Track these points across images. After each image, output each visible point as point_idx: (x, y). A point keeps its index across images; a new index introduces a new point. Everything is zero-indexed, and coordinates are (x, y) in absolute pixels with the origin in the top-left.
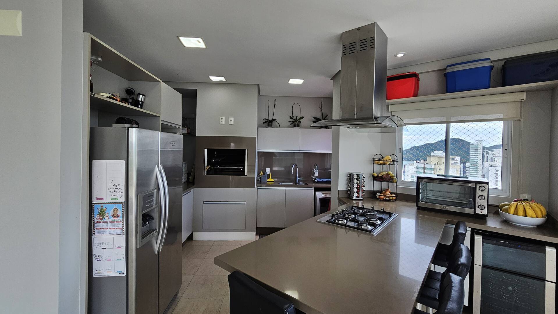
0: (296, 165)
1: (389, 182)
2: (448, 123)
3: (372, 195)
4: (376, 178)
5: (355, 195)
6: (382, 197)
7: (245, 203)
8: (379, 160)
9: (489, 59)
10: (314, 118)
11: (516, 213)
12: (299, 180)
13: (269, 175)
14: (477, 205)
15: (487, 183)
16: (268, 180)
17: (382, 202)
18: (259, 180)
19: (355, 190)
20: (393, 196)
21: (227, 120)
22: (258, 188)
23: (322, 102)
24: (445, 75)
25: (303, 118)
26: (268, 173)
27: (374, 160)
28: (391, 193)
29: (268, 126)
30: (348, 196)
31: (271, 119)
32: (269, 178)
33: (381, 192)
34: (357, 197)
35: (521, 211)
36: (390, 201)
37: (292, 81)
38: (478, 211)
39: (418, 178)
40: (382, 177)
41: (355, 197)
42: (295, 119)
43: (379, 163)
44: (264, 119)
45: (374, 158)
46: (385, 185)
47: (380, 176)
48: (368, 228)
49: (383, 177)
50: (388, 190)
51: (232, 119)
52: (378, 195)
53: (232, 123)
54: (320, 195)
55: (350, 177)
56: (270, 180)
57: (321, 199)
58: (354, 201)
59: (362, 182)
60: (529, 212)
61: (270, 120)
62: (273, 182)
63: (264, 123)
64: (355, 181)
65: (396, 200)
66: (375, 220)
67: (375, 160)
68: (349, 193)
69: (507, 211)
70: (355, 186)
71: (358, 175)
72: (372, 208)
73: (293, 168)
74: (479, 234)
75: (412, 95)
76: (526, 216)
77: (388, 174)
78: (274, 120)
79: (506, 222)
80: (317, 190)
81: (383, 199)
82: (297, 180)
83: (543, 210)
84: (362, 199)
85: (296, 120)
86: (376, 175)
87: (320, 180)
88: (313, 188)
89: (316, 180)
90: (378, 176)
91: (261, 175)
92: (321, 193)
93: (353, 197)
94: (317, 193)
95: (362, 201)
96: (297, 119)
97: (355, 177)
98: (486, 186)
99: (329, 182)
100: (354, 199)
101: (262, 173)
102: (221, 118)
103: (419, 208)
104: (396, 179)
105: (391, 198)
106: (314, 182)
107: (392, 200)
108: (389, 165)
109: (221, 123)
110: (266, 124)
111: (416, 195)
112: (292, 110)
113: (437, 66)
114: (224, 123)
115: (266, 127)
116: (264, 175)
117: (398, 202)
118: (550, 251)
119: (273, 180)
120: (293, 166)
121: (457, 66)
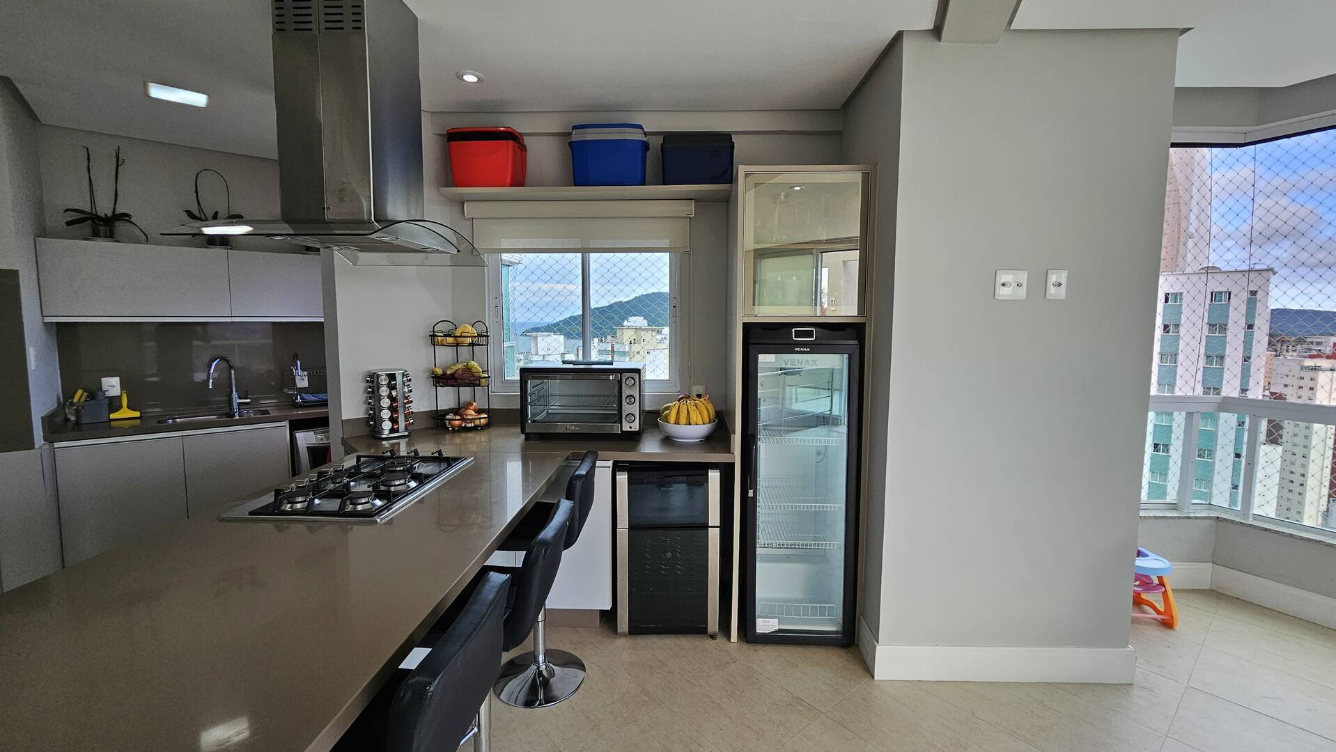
0: (226, 361)
1: (474, 385)
2: (585, 251)
3: (437, 422)
4: (441, 380)
5: (387, 425)
6: (457, 422)
8: (445, 336)
9: (640, 127)
11: (677, 422)
12: (239, 404)
14: (624, 416)
15: (638, 371)
16: (113, 416)
17: (457, 434)
18: (73, 418)
19: (386, 414)
20: (482, 416)
22: (57, 445)
26: (114, 392)
27: (433, 336)
28: (479, 411)
29: (96, 235)
30: (370, 431)
31: (104, 209)
32: (115, 408)
33: (456, 411)
34: (392, 430)
35: (683, 419)
36: (475, 428)
38: (626, 428)
39: (523, 371)
40: (452, 375)
41: (387, 432)
43: (445, 343)
44: (67, 210)
45: (434, 332)
46: (466, 393)
47: (449, 373)
48: (374, 505)
49: (456, 375)
50: (471, 404)
52: (447, 420)
54: (306, 439)
55: (372, 380)
56: (125, 413)
57: (309, 450)
58: (384, 442)
59: (404, 393)
60: (694, 416)
61: (99, 218)
62: (138, 421)
63: (69, 223)
64: (384, 391)
65: (488, 425)
66: (402, 481)
67: (436, 336)
68: (371, 423)
69: (666, 420)
70: (386, 403)
71: (392, 377)
72: (413, 454)
73: (211, 371)
74: (622, 469)
75: (509, 181)
76: (690, 424)
77: (468, 369)
78: (125, 217)
79: (668, 441)
80: (296, 426)
81: (460, 426)
82: (235, 406)
83: (710, 410)
84: (407, 433)
86: (439, 371)
87: (311, 398)
88: (286, 424)
89: (299, 400)
90: (444, 374)
91: (76, 400)
92: (313, 433)
93: (381, 433)
94: (300, 435)
95: (407, 439)
97: (384, 381)
98: (636, 376)
99: (324, 404)
100: (384, 436)
101: (79, 395)
103: (528, 437)
104: (485, 377)
105: (477, 422)
106: (294, 405)
107: (480, 426)
108: (472, 344)
110: (87, 227)
111: (519, 407)
112: (196, 192)
115: (87, 239)
116: (91, 402)
117: (494, 431)
118: (714, 477)
119: (137, 414)
120: (214, 364)
121: (589, 130)
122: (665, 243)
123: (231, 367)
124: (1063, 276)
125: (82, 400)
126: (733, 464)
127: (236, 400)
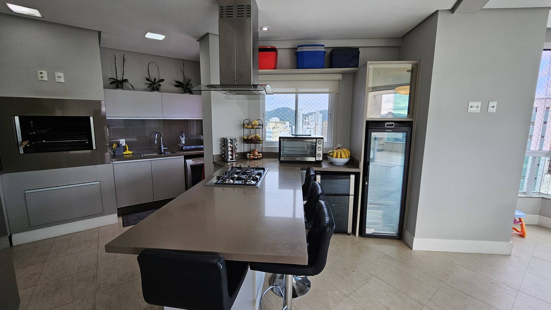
0: (160, 133)
1: (256, 143)
2: (297, 93)
3: (243, 156)
4: (246, 141)
5: (230, 157)
6: (252, 157)
7: (99, 183)
8: (248, 125)
9: (323, 46)
10: (176, 82)
11: (337, 157)
12: (164, 149)
13: (125, 147)
14: (317, 155)
15: (322, 138)
16: (124, 153)
17: (252, 161)
18: (112, 154)
19: (230, 153)
20: (260, 155)
21: (52, 76)
22: (114, 162)
23: (184, 65)
24: (297, 54)
25: (162, 80)
26: (124, 144)
27: (243, 125)
28: (259, 153)
29: (117, 87)
30: (222, 159)
31: (120, 78)
32: (126, 150)
33: (250, 153)
34: (231, 159)
35: (339, 156)
36: (258, 159)
37: (150, 35)
38: (317, 159)
39: (280, 138)
40: (251, 139)
41: (229, 160)
42: (153, 81)
43: (248, 127)
44: (110, 79)
45: (243, 123)
46: (252, 146)
47: (249, 138)
48: (252, 183)
49: (252, 139)
50: (256, 150)
51: (61, 74)
52: (248, 155)
53: (62, 80)
54: (190, 162)
55: (224, 142)
56: (128, 152)
57: (192, 167)
58: (229, 163)
59: (235, 145)
60: (343, 155)
61: (119, 81)
62: (132, 155)
63: (111, 83)
64: (229, 145)
65: (262, 158)
66: (255, 175)
67: (244, 125)
68: (224, 156)
69: (332, 156)
70: (230, 149)
71: (231, 140)
72: (248, 167)
73: (156, 137)
74: (318, 174)
75: (273, 68)
76: (341, 158)
77: (256, 137)
78: (126, 80)
79: (332, 164)
80: (186, 157)
81: (252, 158)
82: (162, 150)
83: (348, 153)
84: (236, 160)
85: (154, 83)
86: (246, 138)
87: (188, 147)
88: (183, 156)
89: (184, 148)
90: (248, 139)
91: (114, 147)
92: (192, 160)
93: (227, 160)
94: (187, 161)
95: (236, 162)
96: (156, 82)
97: (229, 141)
98: (322, 140)
99: (202, 149)
100: (228, 161)
101: (115, 145)
102: (39, 71)
103: (281, 162)
104: (262, 140)
105: (259, 157)
106: (181, 150)
107: (259, 158)
108: (256, 128)
109: (40, 79)
110: (114, 85)
111: (278, 152)
112: (148, 71)
113: (289, 45)
114: (45, 79)
115: (115, 89)
116: (118, 148)
117: (264, 160)
118: (353, 177)
119: (131, 152)
120: (157, 135)
121: (304, 47)
122: (327, 90)
123: (161, 136)
124: (495, 104)
125: (116, 147)
126: (360, 173)
127: (163, 148)
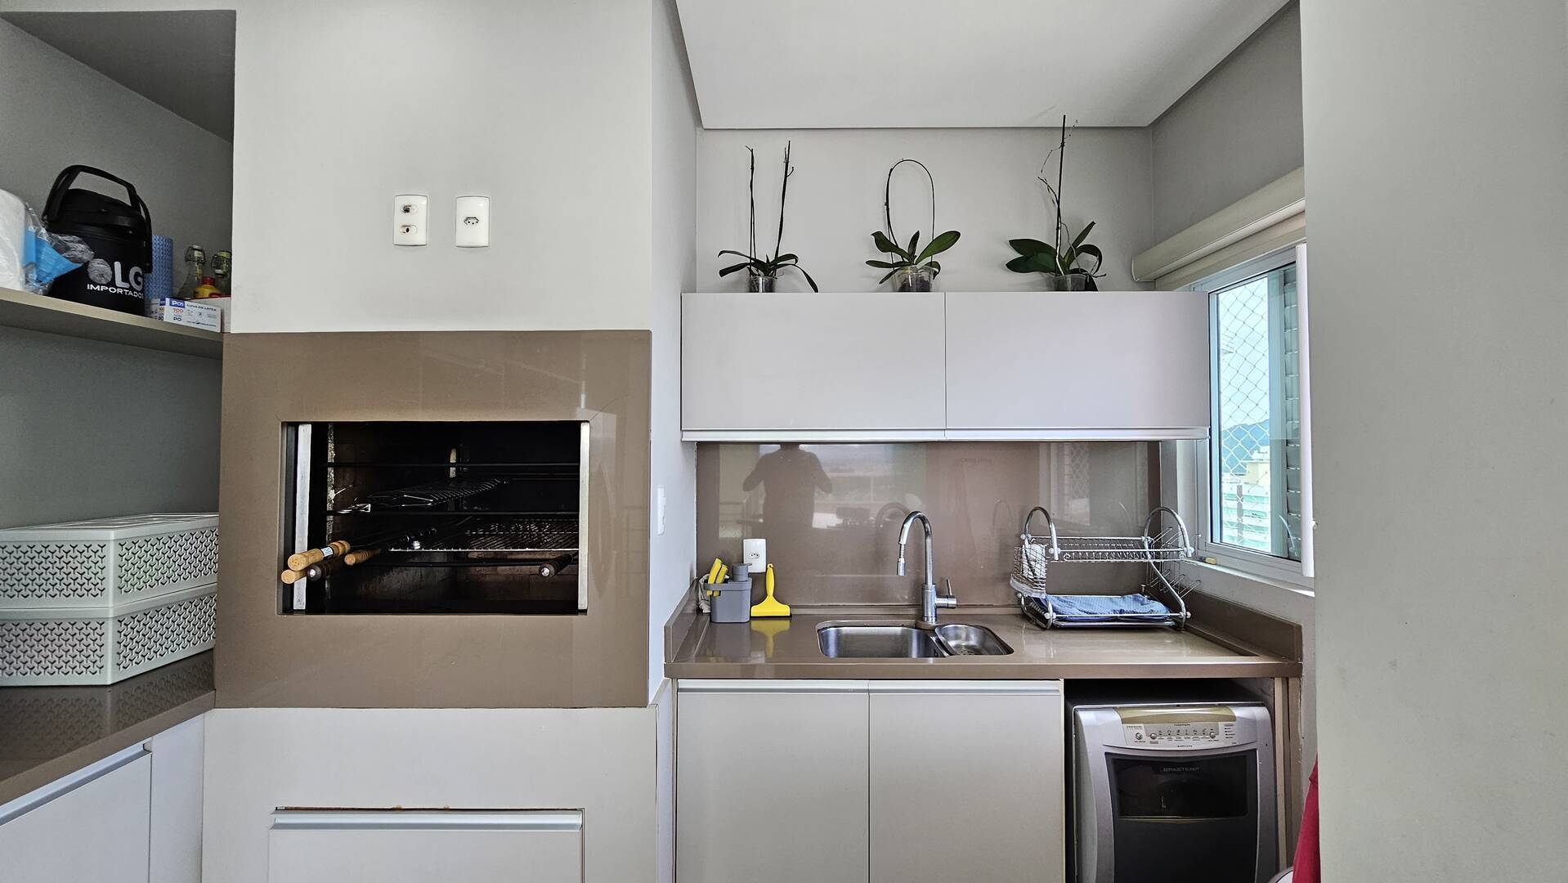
0: (923, 519)
7: (576, 819)
10: (1016, 244)
12: (938, 607)
13: (758, 579)
16: (757, 611)
18: (706, 610)
21: (444, 219)
22: (684, 684)
23: (1063, 145)
25: (949, 239)
26: (759, 564)
31: (765, 253)
32: (757, 600)
42: (904, 245)
44: (722, 253)
51: (479, 207)
53: (480, 235)
56: (771, 607)
62: (786, 624)
63: (723, 271)
73: (904, 541)
78: (788, 260)
80: (1083, 691)
82: (930, 613)
85: (910, 257)
87: (1075, 606)
88: (1060, 686)
89: (1050, 612)
91: (711, 581)
94: (1089, 717)
96: (918, 253)
101: (718, 570)
102: (402, 202)
109: (400, 237)
112: (887, 204)
114: (419, 236)
116: (730, 584)
119: (785, 610)
120: (907, 526)
123: (927, 533)
125: (720, 580)
127: (933, 600)
